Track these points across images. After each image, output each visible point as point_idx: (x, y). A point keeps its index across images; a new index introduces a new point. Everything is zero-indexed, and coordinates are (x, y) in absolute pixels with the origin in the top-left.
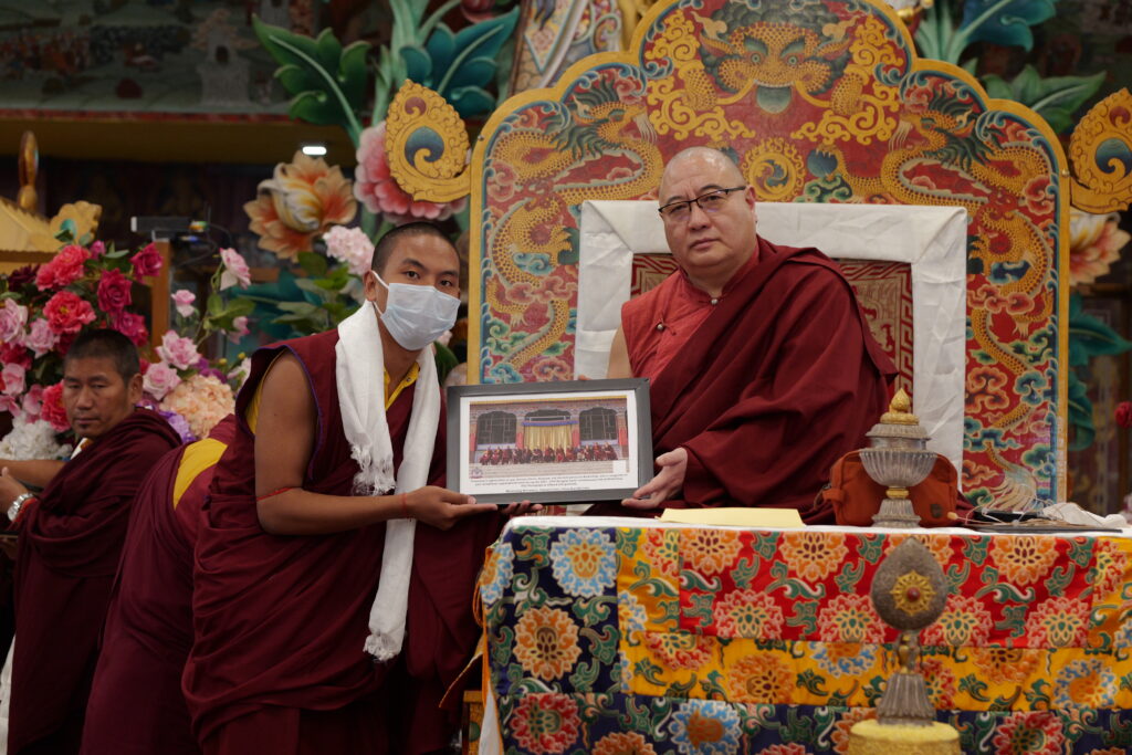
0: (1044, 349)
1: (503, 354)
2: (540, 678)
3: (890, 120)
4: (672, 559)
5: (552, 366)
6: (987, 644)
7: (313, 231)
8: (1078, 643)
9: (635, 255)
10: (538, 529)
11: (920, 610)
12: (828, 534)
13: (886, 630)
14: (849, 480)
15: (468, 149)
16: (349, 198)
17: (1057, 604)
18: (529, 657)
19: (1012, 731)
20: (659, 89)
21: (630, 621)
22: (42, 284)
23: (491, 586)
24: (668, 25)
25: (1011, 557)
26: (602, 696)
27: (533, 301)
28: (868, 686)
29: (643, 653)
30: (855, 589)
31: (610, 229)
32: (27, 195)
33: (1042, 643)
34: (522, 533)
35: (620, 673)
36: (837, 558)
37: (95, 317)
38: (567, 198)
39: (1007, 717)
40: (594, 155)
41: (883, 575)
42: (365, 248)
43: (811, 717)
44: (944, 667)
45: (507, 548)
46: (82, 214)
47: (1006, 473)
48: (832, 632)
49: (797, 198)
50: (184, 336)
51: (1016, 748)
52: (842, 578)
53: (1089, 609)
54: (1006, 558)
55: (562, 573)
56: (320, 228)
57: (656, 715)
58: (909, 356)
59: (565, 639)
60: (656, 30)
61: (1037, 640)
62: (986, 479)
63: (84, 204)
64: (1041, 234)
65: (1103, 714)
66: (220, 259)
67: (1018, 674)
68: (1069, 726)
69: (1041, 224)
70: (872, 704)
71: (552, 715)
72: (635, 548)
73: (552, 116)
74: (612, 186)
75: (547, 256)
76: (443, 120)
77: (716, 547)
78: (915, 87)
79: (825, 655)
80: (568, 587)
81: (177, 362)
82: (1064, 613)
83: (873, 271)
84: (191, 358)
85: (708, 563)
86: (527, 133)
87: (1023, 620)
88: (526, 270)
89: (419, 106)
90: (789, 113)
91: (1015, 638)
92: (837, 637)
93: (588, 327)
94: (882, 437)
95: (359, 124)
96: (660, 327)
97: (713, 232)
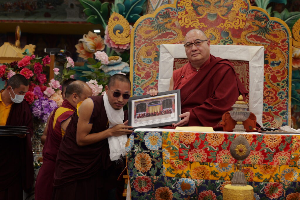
0: (285, 84)
1: (139, 85)
2: (141, 172)
3: (244, 23)
4: (177, 140)
5: (152, 88)
6: (262, 164)
8: (287, 164)
9: (174, 59)
10: (141, 132)
11: (243, 154)
12: (220, 134)
13: (235, 160)
15: (130, 30)
16: (103, 44)
17: (282, 153)
18: (138, 166)
19: (269, 188)
20: (181, 14)
21: (166, 157)
22: (19, 66)
23: (128, 147)
25: (269, 140)
26: (158, 177)
27: (147, 71)
28: (230, 175)
29: (169, 166)
30: (227, 149)
31: (168, 52)
32: (18, 43)
33: (277, 164)
34: (137, 133)
35: (163, 171)
36: (222, 140)
37: (33, 75)
38: (157, 44)
39: (268, 184)
40: (164, 32)
41: (233, 145)
42: (105, 57)
43: (214, 183)
44: (251, 170)
45: (133, 137)
46: (30, 48)
47: (274, 118)
48: (220, 160)
49: (218, 43)
50: (56, 80)
51: (270, 192)
52: (223, 146)
53: (290, 155)
54: (268, 141)
55: (147, 144)
56: (94, 51)
57: (172, 182)
58: (248, 86)
59: (148, 162)
61: (276, 163)
62: (269, 119)
63: (31, 45)
64: (284, 53)
65: (294, 183)
66: (66, 60)
67: (271, 172)
68: (285, 186)
69: (284, 51)
70: (231, 180)
71: (144, 182)
72: (167, 137)
73: (153, 21)
74: (168, 40)
75: (151, 59)
76: (123, 22)
77: (189, 137)
78: (250, 14)
79: (218, 167)
80: (149, 147)
81: (54, 87)
82: (284, 155)
83: (238, 63)
84: (58, 86)
85: (187, 141)
86: (146, 26)
87: (272, 157)
88: (145, 63)
89: (117, 19)
90: (216, 20)
91: (270, 162)
92: (222, 162)
93: (162, 78)
94: (235, 108)
95: (105, 24)
96: (183, 76)
97: (198, 52)
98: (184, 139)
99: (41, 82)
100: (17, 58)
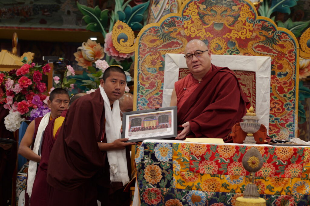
0: (292, 96)
1: (143, 95)
2: (151, 184)
3: (251, 33)
4: (188, 152)
5: (157, 98)
6: (274, 176)
7: (93, 61)
8: (299, 177)
9: (180, 68)
10: (151, 143)
11: (256, 167)
12: (231, 146)
13: (246, 172)
14: (237, 131)
15: (134, 39)
16: (103, 52)
17: (293, 166)
18: (148, 178)
19: (281, 200)
20: (187, 23)
21: (176, 168)
22: (18, 74)
23: (138, 158)
24: (190, 6)
25: (281, 153)
26: (168, 189)
27: (152, 81)
28: (241, 187)
29: (179, 177)
30: (238, 161)
31: (173, 61)
32: (14, 50)
33: (289, 176)
34: (147, 144)
35: (173, 183)
36: (233, 152)
37: (32, 83)
38: (162, 54)
39: (279, 197)
40: (169, 41)
41: (245, 157)
42: (106, 66)
43: (225, 196)
44: (262, 182)
45: (143, 148)
46: (29, 55)
47: (281, 130)
48: (231, 172)
49: (224, 53)
51: (282, 205)
52: (234, 158)
53: (302, 167)
54: (279, 153)
55: (157, 155)
56: (94, 60)
57: (183, 195)
58: (255, 97)
59: (158, 173)
60: (186, 7)
62: (275, 131)
63: (30, 53)
64: (291, 64)
65: (306, 196)
66: (67, 68)
67: (283, 185)
68: (296, 199)
69: (292, 62)
70: (242, 192)
71: (154, 194)
72: (178, 148)
73: (158, 30)
74: (174, 50)
75: (156, 68)
76: (128, 31)
77: (200, 148)
78: (257, 24)
79: (229, 179)
80: (159, 159)
82: (295, 168)
83: (245, 74)
85: (198, 153)
86: (151, 35)
87: (284, 170)
88: (150, 72)
89: (121, 27)
90: (223, 30)
91: (282, 175)
92: (233, 174)
93: (167, 88)
94: (246, 119)
95: (106, 32)
96: (185, 89)
97: (199, 63)
98: (195, 150)
99: (40, 91)
100: (15, 66)
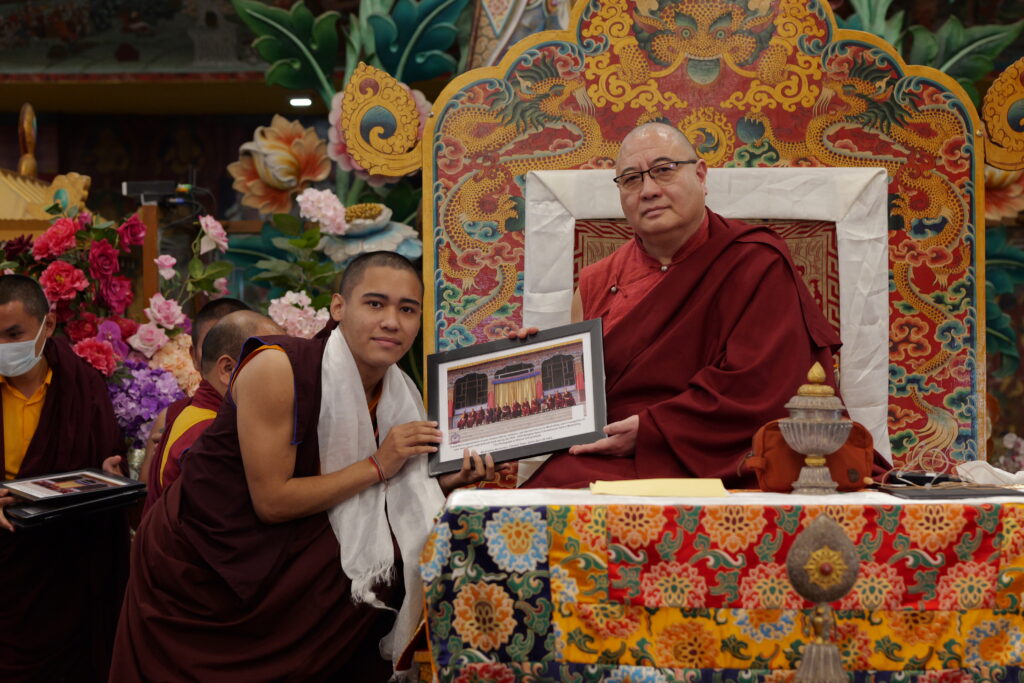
0: (962, 299)
1: (456, 317)
2: (479, 649)
3: (814, 87)
4: (600, 534)
5: (502, 326)
6: (900, 607)
7: (292, 188)
8: (986, 605)
9: (577, 221)
10: (473, 509)
11: (833, 584)
12: (748, 507)
13: (804, 600)
14: (769, 449)
15: (419, 124)
16: (324, 157)
17: (966, 568)
18: (468, 630)
20: (596, 64)
21: (562, 593)
22: (37, 254)
23: (430, 564)
24: (603, 5)
25: (922, 524)
26: (538, 665)
27: (483, 266)
28: (788, 649)
29: (574, 624)
30: (774, 558)
31: (552, 198)
32: (27, 163)
33: (952, 605)
34: (458, 513)
35: (553, 643)
36: (756, 529)
37: (88, 284)
38: (515, 172)
39: (921, 676)
40: (537, 129)
41: (797, 551)
42: (335, 209)
43: (735, 680)
44: (860, 630)
45: (445, 528)
46: (73, 184)
47: (929, 415)
48: (753, 600)
49: (731, 163)
50: (169, 298)
53: (997, 572)
54: (917, 525)
55: (497, 551)
56: (296, 188)
57: (588, 681)
58: (836, 309)
59: (502, 613)
60: (592, 9)
61: (948, 603)
62: (911, 421)
63: (75, 175)
64: (958, 191)
65: (1013, 671)
66: (199, 226)
67: (931, 635)
69: (958, 182)
70: (792, 667)
72: (565, 525)
73: (497, 92)
74: (555, 157)
75: (496, 224)
77: (642, 522)
78: (836, 56)
79: (748, 622)
80: (502, 563)
81: (164, 323)
82: (973, 576)
83: (800, 230)
84: (177, 318)
85: (635, 538)
86: (474, 109)
87: (934, 583)
88: (476, 237)
89: (371, 87)
90: (719, 82)
91: (927, 601)
92: (758, 604)
93: (535, 289)
94: (799, 409)
95: (332, 88)
96: (614, 289)
97: (663, 201)
98: (626, 528)
99: (114, 308)
100: (29, 221)
